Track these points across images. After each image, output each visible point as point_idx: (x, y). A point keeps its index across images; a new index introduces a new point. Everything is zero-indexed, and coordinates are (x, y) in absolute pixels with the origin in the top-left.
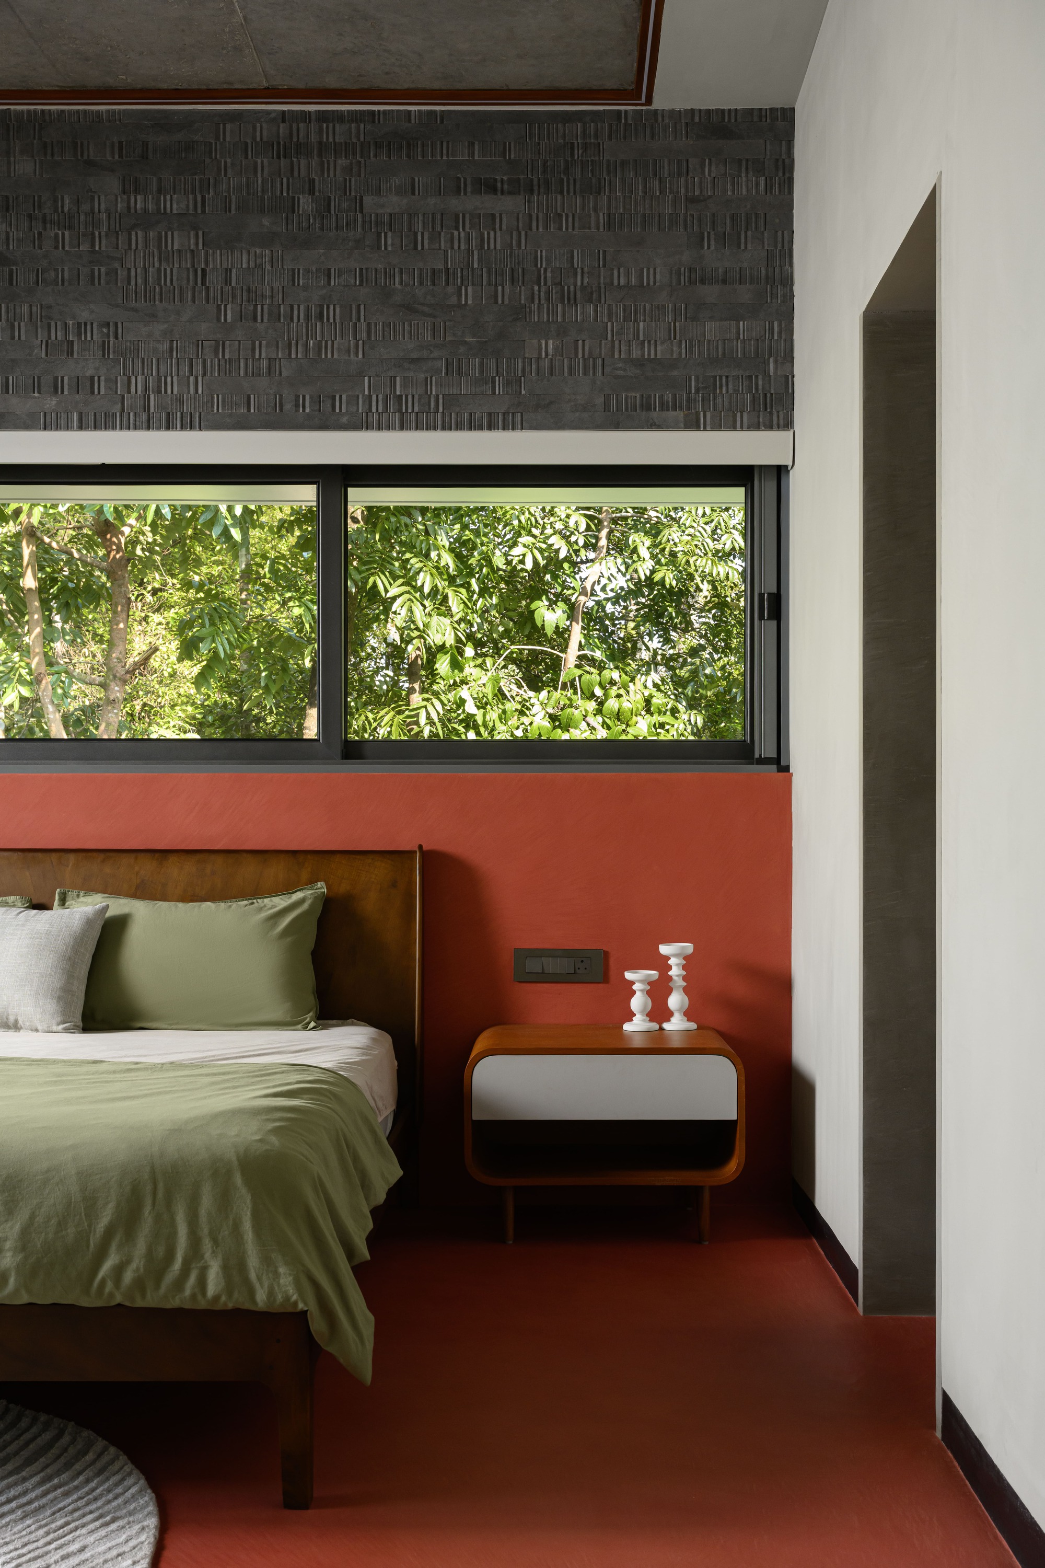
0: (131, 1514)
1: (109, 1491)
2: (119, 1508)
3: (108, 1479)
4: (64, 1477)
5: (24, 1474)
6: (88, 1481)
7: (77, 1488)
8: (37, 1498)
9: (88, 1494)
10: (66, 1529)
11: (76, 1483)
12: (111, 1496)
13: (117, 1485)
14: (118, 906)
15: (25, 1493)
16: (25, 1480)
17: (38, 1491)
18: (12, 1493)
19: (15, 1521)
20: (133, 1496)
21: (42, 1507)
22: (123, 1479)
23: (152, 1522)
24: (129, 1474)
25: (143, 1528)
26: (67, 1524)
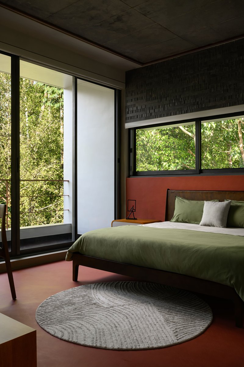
0: (207, 319)
1: (205, 315)
2: (204, 318)
3: (206, 313)
4: (199, 310)
5: (192, 308)
6: (202, 312)
7: (200, 313)
8: (192, 313)
9: (201, 314)
10: (194, 319)
11: (200, 312)
12: (205, 316)
13: (207, 314)
14: (235, 203)
15: (191, 311)
16: (192, 309)
17: (193, 312)
18: (189, 311)
19: (187, 315)
20: (209, 317)
21: (192, 314)
22: (209, 314)
23: (209, 322)
24: (210, 313)
25: (207, 323)
26: (195, 318)
